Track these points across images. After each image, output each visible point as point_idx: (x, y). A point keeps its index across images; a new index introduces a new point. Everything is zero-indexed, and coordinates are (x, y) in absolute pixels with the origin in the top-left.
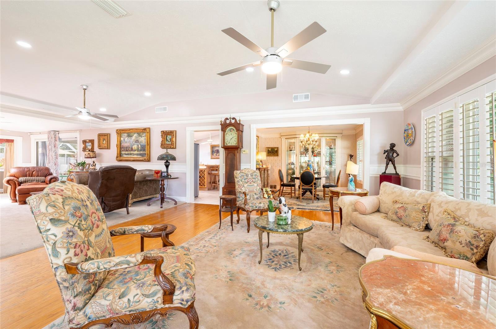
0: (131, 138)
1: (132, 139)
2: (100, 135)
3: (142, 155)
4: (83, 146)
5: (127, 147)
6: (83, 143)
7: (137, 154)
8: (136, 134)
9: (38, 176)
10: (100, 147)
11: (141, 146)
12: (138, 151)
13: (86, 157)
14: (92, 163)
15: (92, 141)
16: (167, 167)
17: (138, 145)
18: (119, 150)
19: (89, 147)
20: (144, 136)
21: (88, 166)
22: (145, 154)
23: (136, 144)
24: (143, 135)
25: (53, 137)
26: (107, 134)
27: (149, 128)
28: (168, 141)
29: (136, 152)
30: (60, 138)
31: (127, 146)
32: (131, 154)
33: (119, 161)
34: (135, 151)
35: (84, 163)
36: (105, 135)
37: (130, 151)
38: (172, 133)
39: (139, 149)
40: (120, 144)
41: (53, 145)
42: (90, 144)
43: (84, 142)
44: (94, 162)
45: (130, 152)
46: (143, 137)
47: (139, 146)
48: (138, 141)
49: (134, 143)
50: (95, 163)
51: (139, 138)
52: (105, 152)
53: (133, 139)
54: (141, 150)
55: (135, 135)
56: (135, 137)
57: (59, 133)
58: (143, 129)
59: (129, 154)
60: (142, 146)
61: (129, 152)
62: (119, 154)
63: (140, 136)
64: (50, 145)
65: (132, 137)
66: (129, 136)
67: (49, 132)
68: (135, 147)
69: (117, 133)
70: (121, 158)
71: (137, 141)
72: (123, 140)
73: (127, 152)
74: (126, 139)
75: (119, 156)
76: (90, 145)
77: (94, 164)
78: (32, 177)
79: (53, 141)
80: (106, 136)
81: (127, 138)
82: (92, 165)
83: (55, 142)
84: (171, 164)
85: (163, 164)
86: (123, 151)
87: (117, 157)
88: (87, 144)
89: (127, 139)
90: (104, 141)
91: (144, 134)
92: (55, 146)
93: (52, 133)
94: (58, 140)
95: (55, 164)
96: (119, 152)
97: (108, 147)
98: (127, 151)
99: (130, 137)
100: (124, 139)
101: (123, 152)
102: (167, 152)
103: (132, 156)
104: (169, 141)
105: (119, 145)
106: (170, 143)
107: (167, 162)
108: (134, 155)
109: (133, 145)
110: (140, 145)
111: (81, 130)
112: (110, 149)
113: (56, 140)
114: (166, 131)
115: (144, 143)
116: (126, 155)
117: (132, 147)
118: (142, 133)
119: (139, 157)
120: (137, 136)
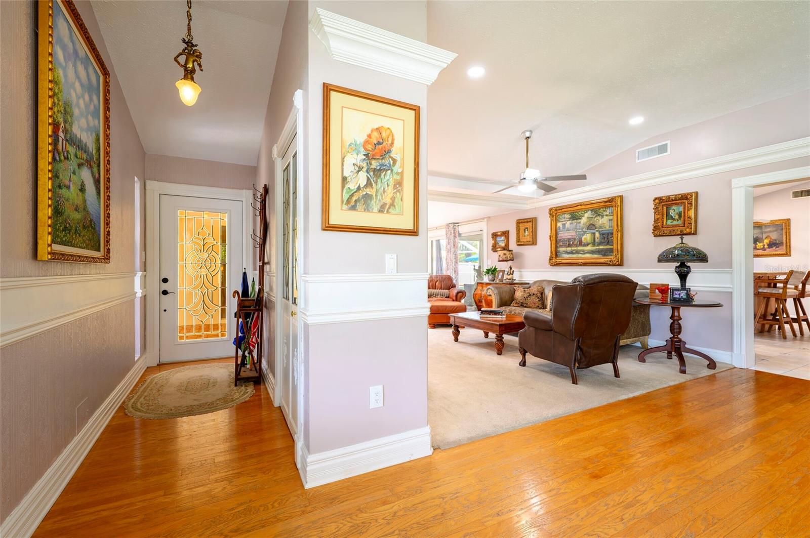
0: (579, 221)
1: (580, 223)
2: (519, 222)
3: (605, 253)
4: (492, 242)
5: (569, 240)
6: (493, 238)
7: (592, 252)
8: (589, 212)
9: (441, 288)
10: (520, 243)
11: (600, 234)
12: (594, 244)
13: (501, 259)
14: (507, 270)
15: (506, 234)
16: (683, 277)
17: (594, 233)
18: (554, 246)
19: (500, 244)
20: (608, 213)
21: (501, 274)
22: (611, 251)
23: (588, 231)
24: (605, 213)
25: (452, 232)
26: (533, 218)
27: (621, 197)
28: (674, 219)
29: (589, 248)
30: (460, 233)
31: (571, 237)
32: (577, 252)
33: (555, 265)
34: (588, 244)
35: (495, 269)
36: (529, 220)
37: (576, 245)
38: (687, 199)
39: (597, 240)
40: (556, 234)
41: (452, 244)
42: (503, 238)
43: (495, 235)
44: (511, 268)
45: (575, 248)
46: (605, 217)
47: (597, 235)
48: (594, 225)
49: (584, 230)
50: (513, 269)
51: (596, 219)
52: (527, 251)
53: (582, 223)
54: (600, 244)
55: (586, 215)
56: (588, 218)
57: (458, 226)
58: (607, 199)
59: (574, 252)
60: (603, 234)
61: (573, 249)
62: (554, 253)
63: (599, 215)
64: (449, 244)
65: (580, 219)
66: (575, 217)
67: (448, 225)
68: (587, 237)
69: (551, 215)
70: (558, 260)
71: (591, 226)
72: (561, 227)
73: (569, 249)
74: (568, 224)
75: (554, 256)
76: (503, 240)
77: (512, 271)
78: (435, 289)
79: (452, 238)
80: (530, 222)
81: (570, 221)
82: (509, 273)
83: (454, 239)
84: (692, 270)
85: (673, 270)
86: (561, 246)
87: (551, 259)
88: (499, 239)
89: (571, 224)
90: (527, 232)
91: (608, 211)
92: (454, 246)
93: (451, 226)
94: (457, 236)
95: (455, 272)
96: (554, 249)
97: (534, 242)
98: (569, 246)
99: (577, 219)
100: (564, 225)
101: (561, 249)
102: (682, 243)
103: (580, 255)
104: (677, 217)
105: (554, 236)
106: (680, 222)
107: (683, 265)
108: (584, 252)
109: (583, 235)
110: (599, 232)
111: (489, 217)
112: (536, 244)
113: (455, 237)
114: (669, 197)
115: (609, 227)
116: (569, 253)
117: (581, 238)
118: (604, 209)
119: (596, 256)
120: (592, 216)
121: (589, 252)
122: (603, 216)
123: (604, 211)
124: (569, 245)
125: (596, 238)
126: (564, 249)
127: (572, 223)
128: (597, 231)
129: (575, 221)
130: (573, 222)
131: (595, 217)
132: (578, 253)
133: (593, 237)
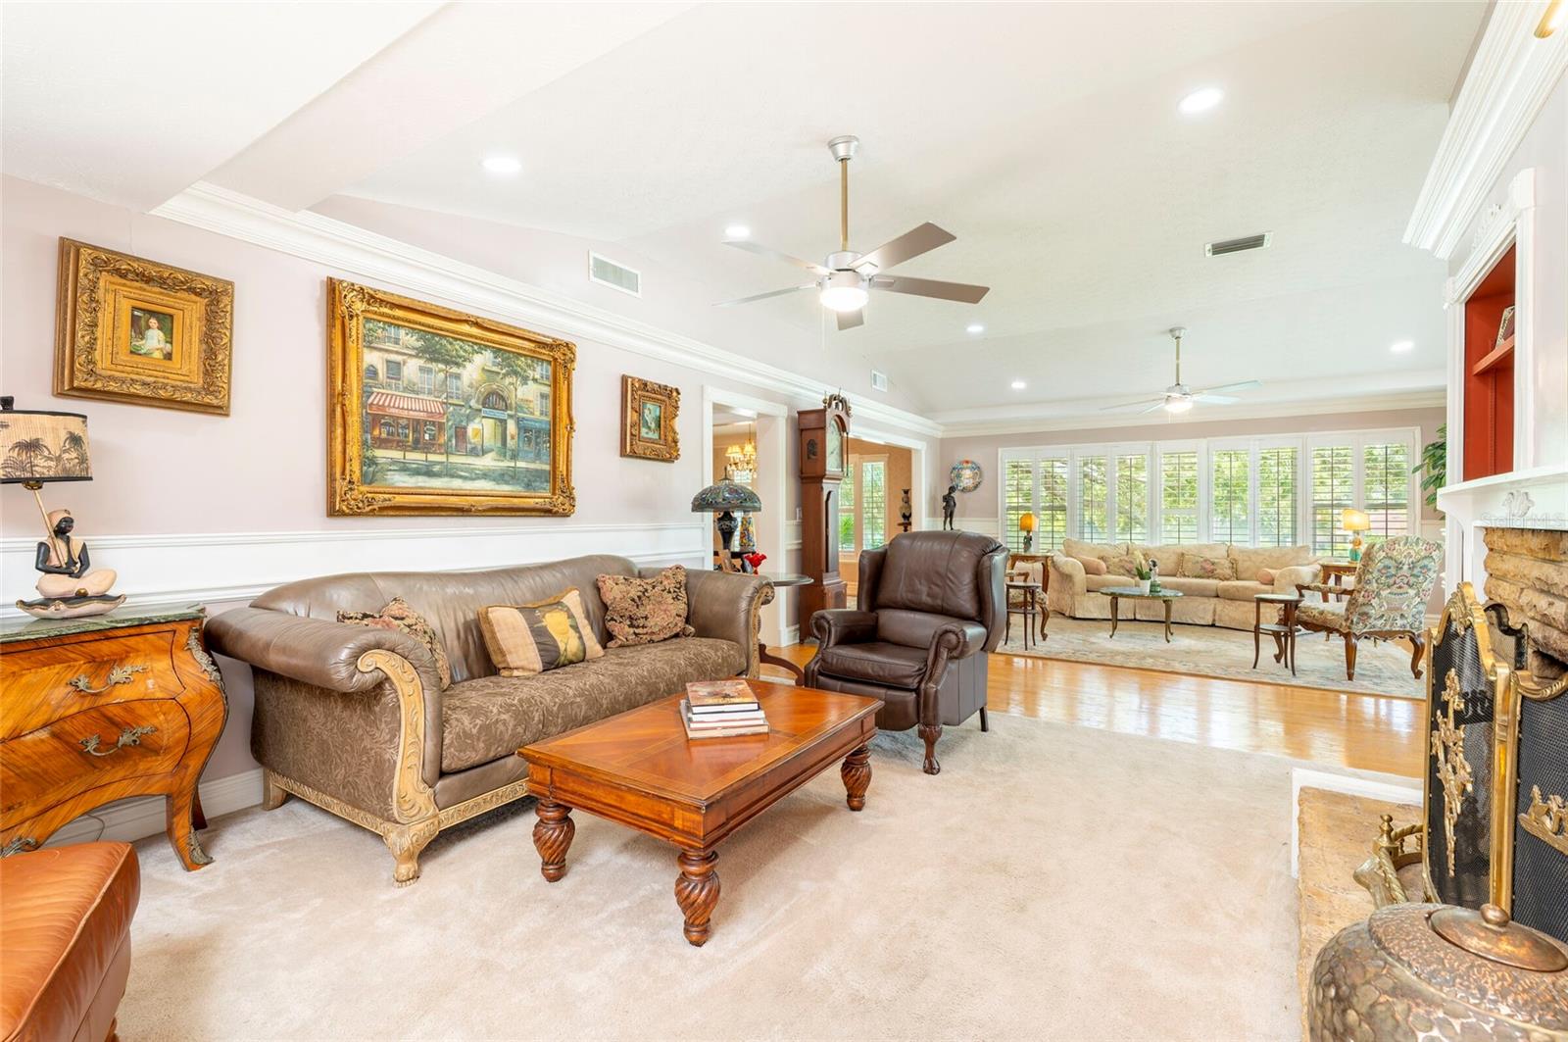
0: (455, 370)
1: (458, 377)
3: (529, 481)
5: (417, 425)
7: (502, 477)
8: (488, 355)
10: (94, 382)
11: (519, 428)
17: (503, 422)
18: (353, 437)
20: (537, 376)
22: (546, 477)
24: (530, 373)
27: (567, 347)
28: (649, 428)
29: (488, 462)
31: (422, 416)
32: (450, 473)
33: (356, 514)
37: (444, 449)
38: (671, 396)
40: (360, 392)
44: (64, 529)
45: (441, 458)
46: (530, 382)
47: (512, 427)
48: (502, 398)
49: (473, 403)
51: (508, 380)
53: (465, 380)
55: (477, 360)
56: (481, 370)
59: (436, 468)
60: (527, 430)
61: (432, 457)
62: (356, 467)
63: (516, 373)
65: (457, 364)
66: (432, 353)
68: (485, 430)
71: (494, 400)
72: (378, 367)
73: (416, 457)
74: (412, 368)
81: (421, 362)
86: (385, 443)
89: (419, 369)
91: (538, 369)
96: (353, 450)
98: (417, 446)
99: (447, 363)
100: (394, 368)
101: (382, 455)
103: (459, 483)
104: (653, 425)
105: (354, 399)
106: (658, 437)
107: (726, 516)
108: (475, 475)
109: (469, 418)
110: (518, 421)
114: (645, 383)
115: (542, 414)
116: (417, 472)
117: (465, 428)
118: (529, 362)
119: (505, 488)
120: (495, 369)
121: (485, 475)
122: (525, 380)
123: (529, 366)
124: (416, 441)
125: (509, 438)
126: (397, 455)
127: (429, 371)
128: (510, 416)
129: (441, 366)
130: (433, 366)
131: (505, 375)
132: (452, 476)
133: (499, 430)
